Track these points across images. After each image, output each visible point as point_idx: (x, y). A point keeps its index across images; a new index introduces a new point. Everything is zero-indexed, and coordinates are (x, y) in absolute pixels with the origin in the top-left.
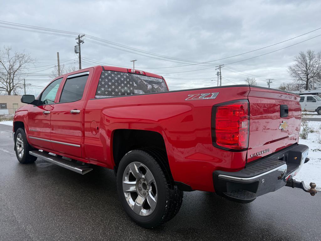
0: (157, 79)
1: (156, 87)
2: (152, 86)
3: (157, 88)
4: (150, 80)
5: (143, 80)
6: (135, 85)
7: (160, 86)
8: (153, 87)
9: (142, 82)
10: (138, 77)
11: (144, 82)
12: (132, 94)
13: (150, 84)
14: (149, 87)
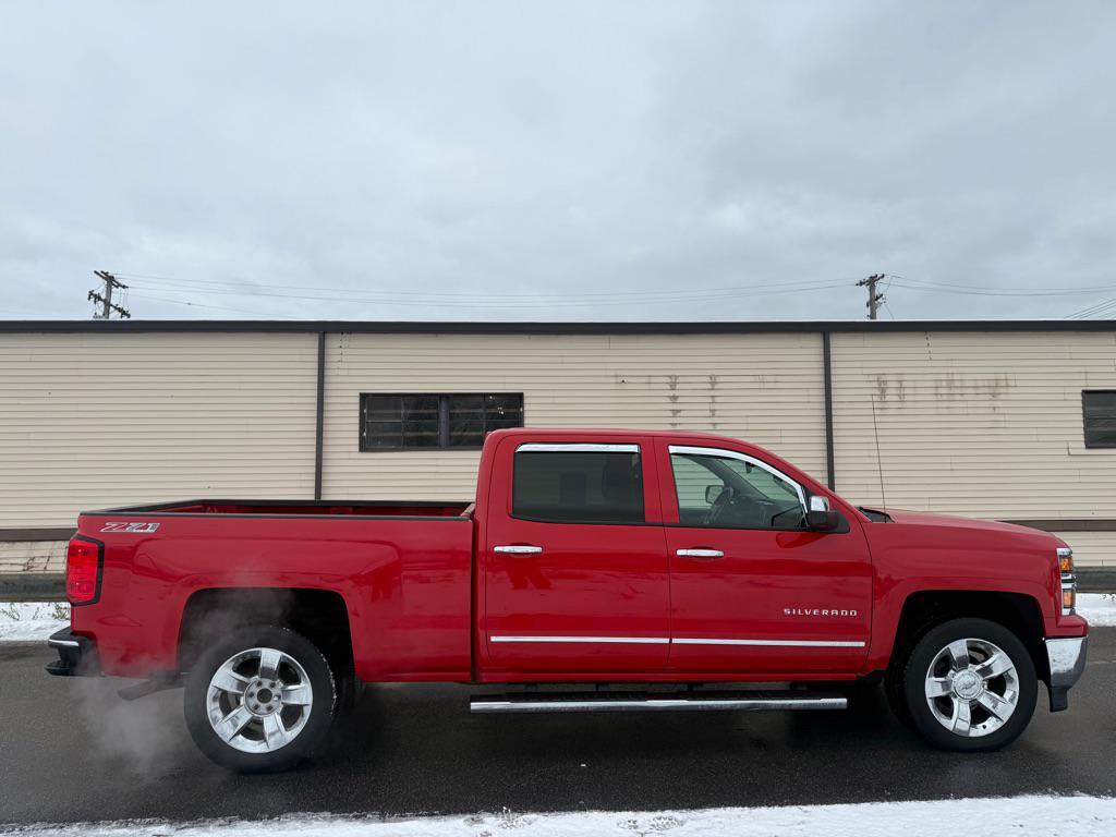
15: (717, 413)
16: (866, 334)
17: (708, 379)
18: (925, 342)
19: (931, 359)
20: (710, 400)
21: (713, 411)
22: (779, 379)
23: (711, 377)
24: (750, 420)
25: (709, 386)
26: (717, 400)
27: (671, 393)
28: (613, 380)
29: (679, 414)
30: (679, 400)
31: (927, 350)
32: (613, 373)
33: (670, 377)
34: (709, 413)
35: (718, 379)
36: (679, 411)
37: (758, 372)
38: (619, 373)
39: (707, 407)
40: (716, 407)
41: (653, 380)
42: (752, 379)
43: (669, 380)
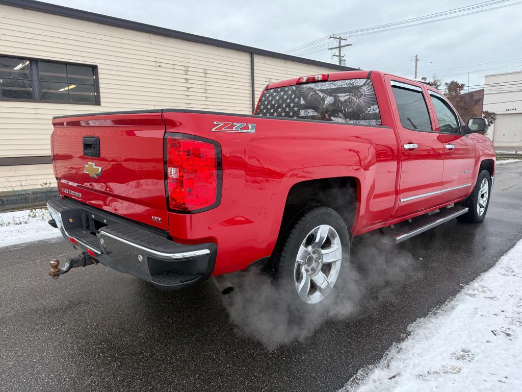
0: (353, 81)
1: (343, 99)
2: (336, 98)
3: (346, 101)
4: (333, 87)
5: (319, 90)
6: (302, 102)
7: (355, 95)
8: (336, 100)
9: (317, 94)
10: (310, 88)
11: (320, 94)
12: (295, 118)
13: (331, 96)
14: (329, 100)
15: (208, 91)
16: (266, 57)
17: (203, 71)
18: (285, 65)
19: (287, 74)
20: (204, 83)
21: (206, 89)
22: (234, 75)
23: (204, 69)
24: (223, 97)
25: (204, 75)
26: (208, 83)
27: (185, 77)
28: (154, 64)
29: (189, 90)
30: (190, 81)
31: (285, 69)
32: (153, 59)
33: (184, 66)
34: (204, 91)
35: (208, 72)
36: (189, 88)
37: (226, 70)
38: (157, 60)
39: (203, 87)
40: (207, 87)
41: (176, 67)
42: (222, 74)
43: (184, 68)
